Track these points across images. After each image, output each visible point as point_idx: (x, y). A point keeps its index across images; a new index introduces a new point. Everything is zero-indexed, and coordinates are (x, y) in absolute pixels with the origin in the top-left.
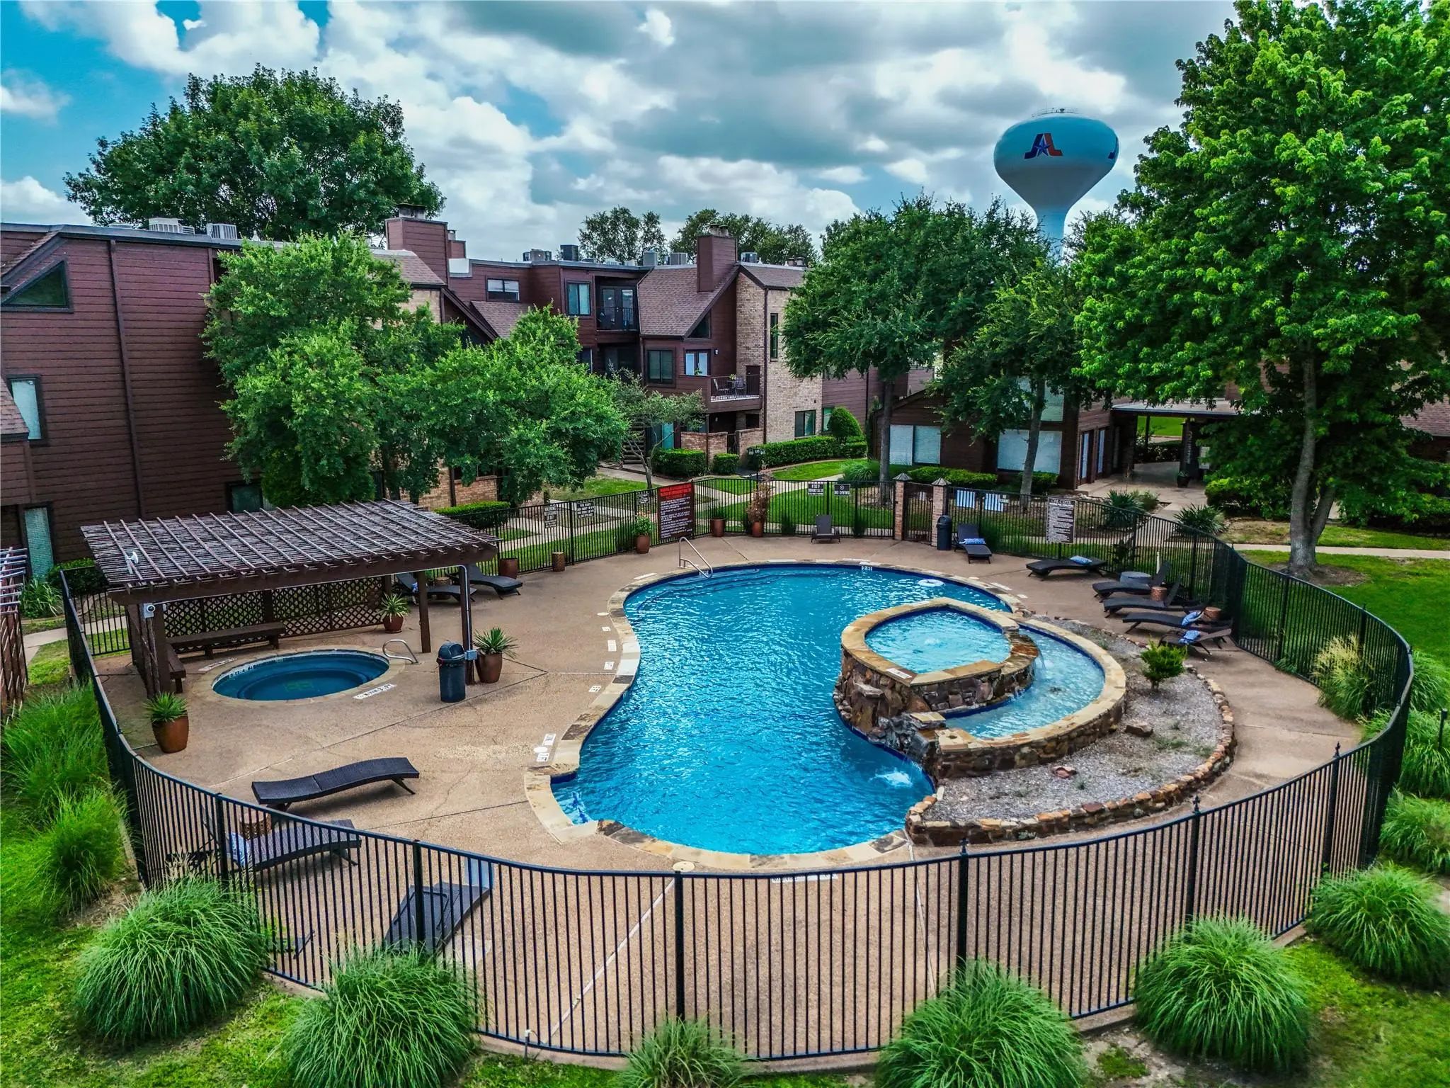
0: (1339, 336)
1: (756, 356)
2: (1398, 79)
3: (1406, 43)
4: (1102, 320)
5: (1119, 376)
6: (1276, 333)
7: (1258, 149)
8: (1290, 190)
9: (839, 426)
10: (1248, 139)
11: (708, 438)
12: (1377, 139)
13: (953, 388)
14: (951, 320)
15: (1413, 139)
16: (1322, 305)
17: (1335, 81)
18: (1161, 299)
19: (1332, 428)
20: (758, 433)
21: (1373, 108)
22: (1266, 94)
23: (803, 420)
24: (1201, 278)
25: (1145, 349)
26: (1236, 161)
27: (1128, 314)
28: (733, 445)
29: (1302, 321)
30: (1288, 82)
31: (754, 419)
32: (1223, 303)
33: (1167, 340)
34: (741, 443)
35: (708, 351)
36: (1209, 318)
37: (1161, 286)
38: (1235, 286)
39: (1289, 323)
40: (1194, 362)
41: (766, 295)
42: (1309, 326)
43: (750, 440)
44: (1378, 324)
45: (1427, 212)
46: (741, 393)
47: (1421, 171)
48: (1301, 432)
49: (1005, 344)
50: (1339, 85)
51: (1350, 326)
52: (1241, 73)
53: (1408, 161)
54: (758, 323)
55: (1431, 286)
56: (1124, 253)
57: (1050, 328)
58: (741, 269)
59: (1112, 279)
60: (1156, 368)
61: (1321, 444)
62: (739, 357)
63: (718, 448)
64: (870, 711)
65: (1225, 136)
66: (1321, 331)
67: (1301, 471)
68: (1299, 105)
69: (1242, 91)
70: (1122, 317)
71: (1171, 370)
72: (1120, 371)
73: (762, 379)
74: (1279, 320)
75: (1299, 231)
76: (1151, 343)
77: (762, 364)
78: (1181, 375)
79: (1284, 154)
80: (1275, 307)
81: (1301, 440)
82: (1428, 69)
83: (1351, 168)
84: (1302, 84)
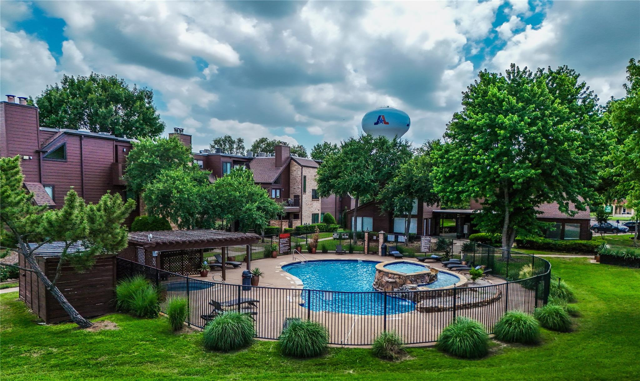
0: (518, 177)
1: (298, 192)
2: (531, 100)
3: (532, 90)
4: (441, 173)
5: (447, 192)
6: (499, 176)
7: (491, 119)
8: (502, 132)
9: (327, 219)
10: (488, 116)
11: (282, 222)
12: (526, 117)
13: (386, 199)
14: (383, 175)
15: (536, 118)
16: (511, 168)
17: (513, 100)
18: (460, 167)
19: (515, 209)
20: (299, 221)
21: (524, 108)
22: (493, 103)
23: (315, 217)
24: (475, 159)
25: (456, 183)
26: (485, 123)
27: (450, 171)
28: (290, 226)
29: (506, 173)
30: (500, 99)
31: (297, 216)
32: (481, 167)
33: (462, 180)
34: (293, 225)
35: (280, 189)
36: (477, 172)
37: (461, 162)
38: (486, 161)
39: (502, 173)
40: (473, 186)
41: (302, 169)
42: (508, 174)
43: (297, 224)
44: (529, 173)
45: (542, 139)
46: (292, 206)
47: (539, 127)
48: (504, 211)
49: (403, 183)
50: (515, 101)
51: (521, 173)
52: (483, 97)
53: (535, 124)
54: (299, 179)
55: (543, 163)
56: (447, 152)
57: (421, 177)
58: (292, 159)
59: (445, 160)
60: (460, 188)
61: (512, 215)
62: (291, 192)
63: (285, 226)
64: (391, 287)
65: (480, 115)
66: (512, 175)
67: (505, 225)
68: (503, 106)
69: (484, 102)
70: (448, 172)
71: (465, 189)
72: (448, 190)
73: (300, 201)
74: (500, 172)
75: (504, 144)
76: (459, 181)
77: (300, 195)
78: (468, 191)
79: (500, 121)
80: (498, 168)
81: (505, 214)
82: (539, 98)
83: (519, 126)
84: (503, 100)
